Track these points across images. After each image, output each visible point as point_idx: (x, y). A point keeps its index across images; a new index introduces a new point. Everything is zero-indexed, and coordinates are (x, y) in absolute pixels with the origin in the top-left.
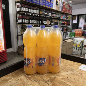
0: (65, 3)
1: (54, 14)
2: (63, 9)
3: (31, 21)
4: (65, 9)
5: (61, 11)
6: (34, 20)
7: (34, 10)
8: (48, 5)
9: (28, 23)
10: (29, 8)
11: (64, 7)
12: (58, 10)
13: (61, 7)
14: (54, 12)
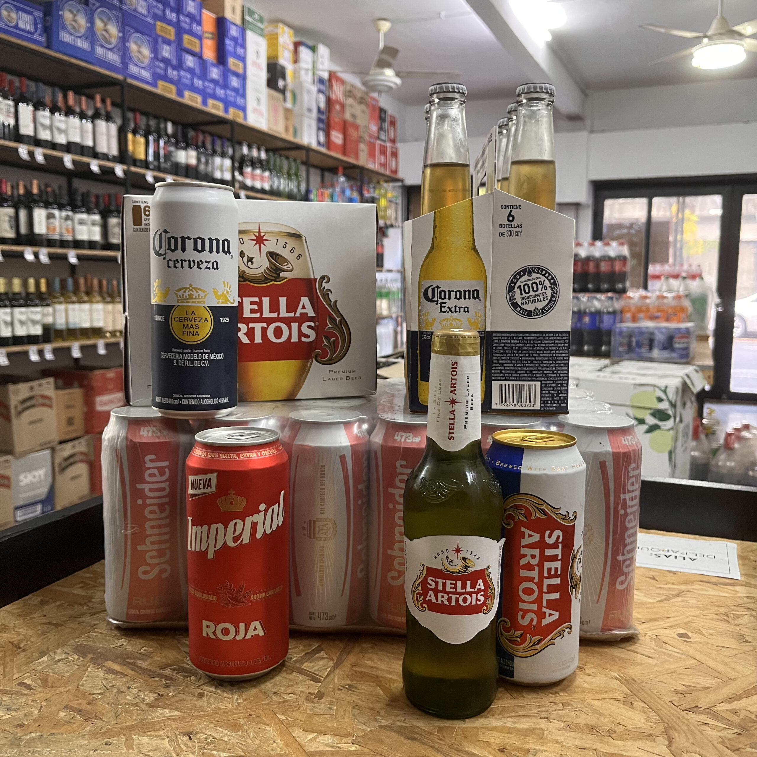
0: (343, 82)
1: (255, 163)
2: (328, 135)
3: (50, 216)
4: (345, 133)
5: (314, 145)
6: (75, 209)
7: (74, 121)
8: (198, 83)
9: (10, 234)
10: (26, 101)
11: (336, 118)
12: (289, 137)
13: (314, 114)
14: (255, 153)
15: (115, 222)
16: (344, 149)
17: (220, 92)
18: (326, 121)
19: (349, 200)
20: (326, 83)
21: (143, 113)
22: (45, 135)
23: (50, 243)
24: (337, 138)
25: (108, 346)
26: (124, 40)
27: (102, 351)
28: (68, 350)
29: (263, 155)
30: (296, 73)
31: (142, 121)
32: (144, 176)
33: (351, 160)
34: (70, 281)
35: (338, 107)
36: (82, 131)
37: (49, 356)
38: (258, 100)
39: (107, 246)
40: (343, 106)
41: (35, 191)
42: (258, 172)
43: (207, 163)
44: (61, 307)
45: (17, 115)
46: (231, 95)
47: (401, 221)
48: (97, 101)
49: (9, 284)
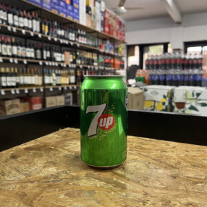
1: (82, 36)
2: (104, 28)
5: (100, 31)
6: (26, 47)
10: (10, 13)
12: (92, 28)
13: (100, 22)
14: (82, 33)
15: (38, 51)
16: (109, 33)
17: (71, 14)
18: (103, 24)
19: (111, 48)
20: (103, 13)
21: (48, 20)
22: (16, 24)
23: (18, 57)
24: (107, 29)
25: (37, 90)
27: (34, 91)
28: (23, 91)
29: (85, 33)
30: (95, 10)
31: (47, 23)
32: (47, 38)
33: (111, 36)
34: (25, 70)
35: (107, 20)
36: (28, 23)
37: (18, 92)
38: (83, 17)
39: (37, 59)
40: (109, 20)
41: (13, 40)
42: (83, 38)
43: (68, 35)
44: (22, 77)
45: (7, 17)
46: (75, 15)
47: (125, 55)
48: (33, 14)
49: (5, 70)
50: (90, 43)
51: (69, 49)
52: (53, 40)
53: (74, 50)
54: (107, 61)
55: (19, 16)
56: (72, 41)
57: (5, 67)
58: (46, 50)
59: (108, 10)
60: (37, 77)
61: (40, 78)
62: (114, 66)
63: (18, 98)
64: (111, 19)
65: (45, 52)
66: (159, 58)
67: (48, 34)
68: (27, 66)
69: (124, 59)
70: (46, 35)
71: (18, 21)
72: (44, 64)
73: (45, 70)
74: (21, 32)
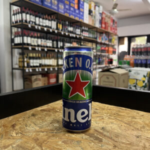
2: (101, 25)
3: (41, 41)
5: (98, 27)
6: (47, 39)
7: (47, 21)
10: (37, 17)
11: (103, 21)
12: (93, 25)
13: (99, 21)
14: (85, 29)
15: (55, 42)
16: (105, 28)
17: (78, 16)
18: (101, 22)
19: (106, 39)
20: (101, 14)
21: (62, 20)
22: (41, 24)
23: (41, 46)
24: (103, 26)
25: (53, 69)
26: (58, 4)
27: (51, 69)
28: (44, 69)
29: (87, 29)
30: (95, 12)
31: (62, 22)
32: (61, 33)
33: (106, 30)
35: (103, 19)
36: (49, 24)
37: (40, 70)
38: (86, 17)
39: (53, 47)
40: (105, 19)
41: (39, 35)
42: (86, 32)
43: (75, 30)
44: (43, 60)
45: (35, 20)
46: (81, 16)
47: (117, 44)
48: (52, 16)
49: (33, 55)
50: (91, 36)
51: (76, 40)
52: (65, 34)
53: (79, 41)
54: (103, 48)
55: (43, 19)
56: (78, 35)
57: (33, 53)
58: (60, 41)
59: (105, 12)
60: (53, 60)
61: (56, 61)
62: (108, 52)
63: (40, 74)
64: (107, 18)
65: (59, 43)
66: (142, 47)
67: (62, 30)
68: (47, 52)
69: (116, 47)
70: (60, 31)
71: (43, 22)
72: (58, 51)
73: (59, 55)
74: (44, 29)
